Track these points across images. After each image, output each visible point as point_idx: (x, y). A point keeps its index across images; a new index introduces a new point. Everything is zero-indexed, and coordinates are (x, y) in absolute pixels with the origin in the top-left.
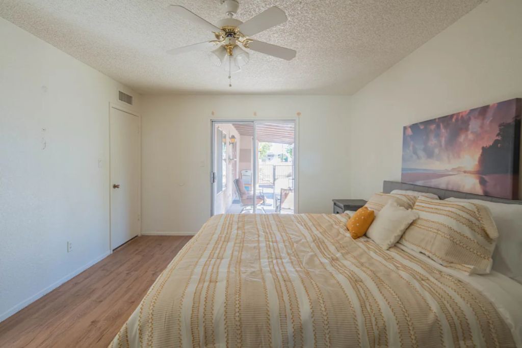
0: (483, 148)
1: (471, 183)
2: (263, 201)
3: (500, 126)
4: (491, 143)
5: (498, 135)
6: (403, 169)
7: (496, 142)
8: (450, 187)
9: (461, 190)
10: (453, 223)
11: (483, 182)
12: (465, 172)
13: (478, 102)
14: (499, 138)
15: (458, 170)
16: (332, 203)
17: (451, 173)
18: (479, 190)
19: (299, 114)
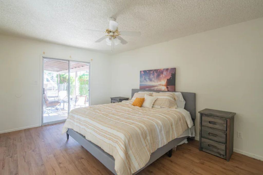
0: (167, 79)
1: (164, 88)
2: (59, 104)
3: (171, 74)
4: (169, 78)
5: (171, 76)
6: (140, 85)
7: (171, 78)
8: (158, 90)
9: (161, 90)
10: (169, 98)
11: (167, 88)
12: (162, 85)
13: (166, 67)
14: (171, 77)
15: (160, 85)
16: (111, 99)
17: (158, 86)
18: (166, 90)
19: (92, 60)
